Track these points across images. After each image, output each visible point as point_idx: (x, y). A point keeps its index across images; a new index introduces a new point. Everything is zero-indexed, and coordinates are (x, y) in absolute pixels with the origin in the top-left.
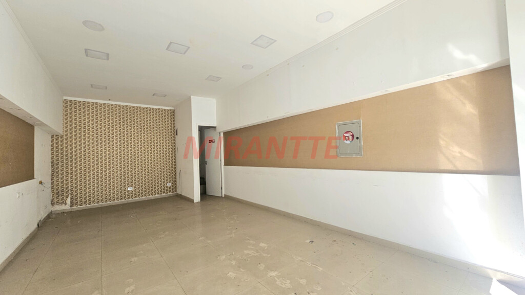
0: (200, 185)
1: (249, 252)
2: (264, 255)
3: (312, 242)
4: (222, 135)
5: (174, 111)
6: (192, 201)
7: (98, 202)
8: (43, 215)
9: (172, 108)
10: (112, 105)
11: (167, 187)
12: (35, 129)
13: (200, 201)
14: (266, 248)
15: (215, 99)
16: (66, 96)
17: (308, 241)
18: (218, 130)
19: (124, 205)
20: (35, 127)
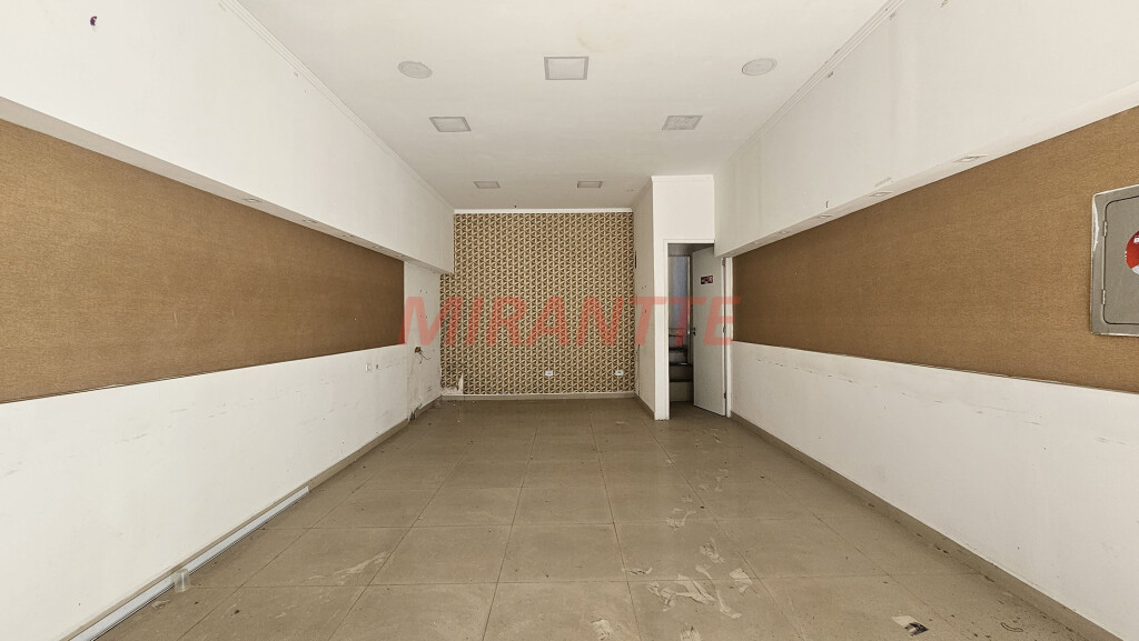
0: (671, 381)
1: (688, 585)
2: (723, 608)
3: (922, 629)
4: (729, 262)
5: (632, 215)
6: (651, 414)
7: (500, 392)
8: (423, 400)
9: (628, 210)
10: (521, 215)
11: (615, 377)
12: (405, 267)
13: (668, 418)
14: (742, 590)
15: (711, 176)
16: (459, 208)
17: (905, 621)
18: (719, 251)
19: (536, 402)
20: (406, 263)
